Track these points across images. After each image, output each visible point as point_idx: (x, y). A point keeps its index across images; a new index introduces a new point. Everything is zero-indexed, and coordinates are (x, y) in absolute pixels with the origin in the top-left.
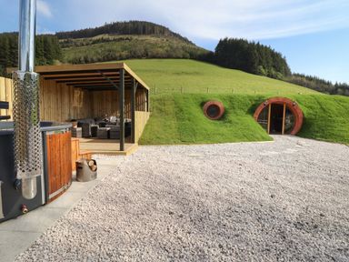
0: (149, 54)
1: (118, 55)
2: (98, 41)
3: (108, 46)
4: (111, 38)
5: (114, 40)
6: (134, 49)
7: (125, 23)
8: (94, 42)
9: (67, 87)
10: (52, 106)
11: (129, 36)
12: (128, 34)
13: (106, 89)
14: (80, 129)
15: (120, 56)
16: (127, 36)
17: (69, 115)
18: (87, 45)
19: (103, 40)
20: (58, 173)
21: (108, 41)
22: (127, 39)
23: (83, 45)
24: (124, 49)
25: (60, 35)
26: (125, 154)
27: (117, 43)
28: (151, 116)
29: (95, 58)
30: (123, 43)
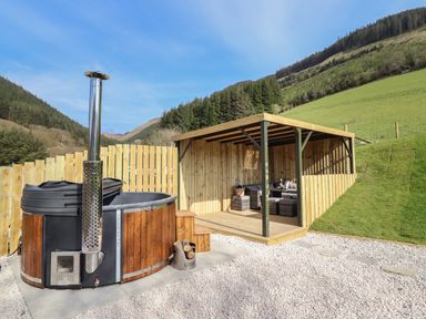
0: (417, 61)
1: (356, 78)
2: (328, 66)
3: (341, 70)
4: (347, 55)
5: (353, 57)
6: (386, 61)
7: (370, 26)
8: (323, 70)
9: (234, 147)
10: (215, 170)
11: (377, 45)
12: (376, 41)
13: (284, 143)
14: (248, 198)
15: (361, 79)
16: (373, 45)
17: (238, 180)
18: (313, 75)
19: (335, 63)
20: (137, 252)
21: (342, 61)
22: (375, 49)
23: (307, 77)
24: (369, 65)
25: (280, 74)
26: (266, 242)
27: (356, 61)
28: (358, 181)
29: (322, 92)
30: (366, 57)
